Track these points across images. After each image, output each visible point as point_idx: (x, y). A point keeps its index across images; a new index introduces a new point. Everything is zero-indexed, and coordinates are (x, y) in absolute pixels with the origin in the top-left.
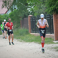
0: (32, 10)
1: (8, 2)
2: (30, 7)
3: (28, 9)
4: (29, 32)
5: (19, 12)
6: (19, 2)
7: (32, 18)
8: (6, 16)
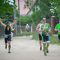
0: (55, 11)
1: (30, 3)
2: (53, 8)
3: (51, 10)
4: (52, 34)
5: (42, 13)
6: (41, 2)
7: (55, 19)
8: (27, 17)
